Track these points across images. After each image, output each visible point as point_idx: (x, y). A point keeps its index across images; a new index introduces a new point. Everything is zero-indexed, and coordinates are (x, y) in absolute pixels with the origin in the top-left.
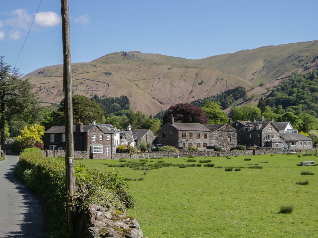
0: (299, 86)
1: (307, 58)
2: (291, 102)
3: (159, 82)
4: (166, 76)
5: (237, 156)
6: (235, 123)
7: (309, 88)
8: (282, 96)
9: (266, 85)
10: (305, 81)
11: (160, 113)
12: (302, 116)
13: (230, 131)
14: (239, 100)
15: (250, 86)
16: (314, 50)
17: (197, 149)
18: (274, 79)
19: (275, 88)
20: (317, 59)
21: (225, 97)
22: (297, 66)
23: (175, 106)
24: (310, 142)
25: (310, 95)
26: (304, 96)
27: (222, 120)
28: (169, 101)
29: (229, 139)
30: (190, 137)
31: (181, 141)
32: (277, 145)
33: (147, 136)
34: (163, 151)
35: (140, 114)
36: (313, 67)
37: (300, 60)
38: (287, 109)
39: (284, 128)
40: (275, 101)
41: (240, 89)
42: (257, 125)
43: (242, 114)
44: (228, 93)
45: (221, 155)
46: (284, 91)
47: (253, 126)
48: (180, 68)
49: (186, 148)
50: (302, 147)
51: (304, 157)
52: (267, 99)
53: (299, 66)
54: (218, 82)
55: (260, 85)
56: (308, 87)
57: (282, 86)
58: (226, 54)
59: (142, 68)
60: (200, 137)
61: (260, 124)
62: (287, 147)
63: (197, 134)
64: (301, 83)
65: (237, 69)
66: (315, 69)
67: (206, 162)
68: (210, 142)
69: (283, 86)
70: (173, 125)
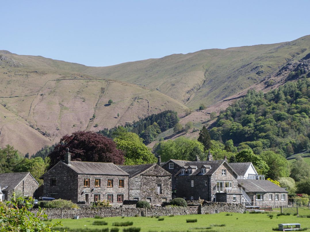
0: (258, 111)
1: (269, 69)
2: (247, 136)
3: (42, 100)
4: (53, 92)
5: (173, 216)
6: (168, 163)
7: (273, 114)
8: (233, 126)
9: (208, 109)
10: (267, 104)
11: (42, 150)
12: (265, 157)
13: (160, 176)
14: (168, 131)
15: (184, 109)
16: (280, 57)
17: (107, 205)
18: (220, 100)
19: (222, 114)
20: (284, 70)
21: (145, 127)
22: (255, 81)
23: (71, 136)
24: (284, 195)
25: (274, 125)
26: (265, 126)
27: (145, 159)
28: (57, 132)
29: (159, 188)
30: (97, 184)
31: (82, 191)
32: (234, 198)
33: (25, 184)
34: (53, 208)
35: (11, 150)
36: (279, 83)
37: (259, 72)
38: (241, 145)
39: (243, 171)
40: (223, 133)
41: (169, 114)
42: (203, 167)
43: (175, 151)
44: (150, 119)
45: (147, 214)
46: (236, 119)
47: (197, 169)
48: (76, 80)
49: (90, 203)
50: (272, 202)
51: (278, 217)
52: (211, 130)
53: (257, 80)
54: (135, 103)
55: (199, 108)
56: (271, 113)
57: (233, 110)
58: (148, 60)
59: (14, 78)
60: (112, 186)
61: (207, 164)
62: (249, 201)
63: (108, 180)
64: (260, 107)
65: (164, 83)
66: (281, 86)
67: (124, 226)
68: (129, 194)
69: (235, 111)
70: (69, 165)
